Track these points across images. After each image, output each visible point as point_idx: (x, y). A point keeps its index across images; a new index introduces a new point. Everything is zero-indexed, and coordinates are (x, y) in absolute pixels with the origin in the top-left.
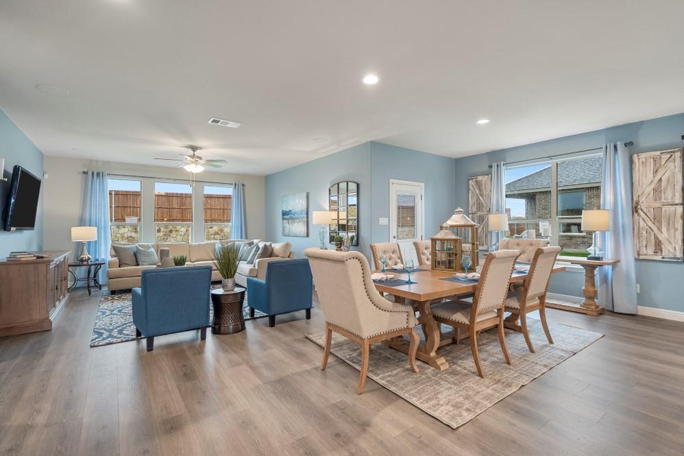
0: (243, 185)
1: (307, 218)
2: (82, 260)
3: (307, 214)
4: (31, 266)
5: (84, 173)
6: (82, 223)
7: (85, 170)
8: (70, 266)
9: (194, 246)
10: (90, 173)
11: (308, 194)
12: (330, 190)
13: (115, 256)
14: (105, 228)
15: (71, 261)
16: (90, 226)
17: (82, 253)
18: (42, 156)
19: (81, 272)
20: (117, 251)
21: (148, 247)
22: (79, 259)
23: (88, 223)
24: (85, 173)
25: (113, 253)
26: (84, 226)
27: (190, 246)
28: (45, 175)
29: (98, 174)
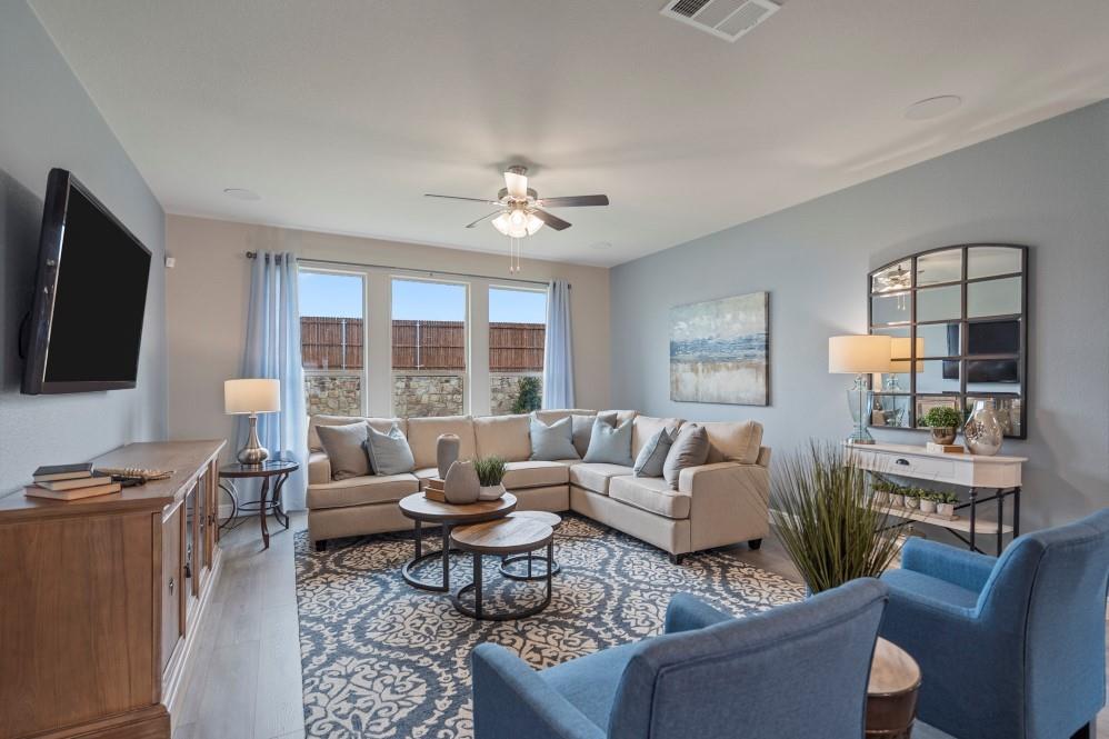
0: (569, 287)
1: (767, 357)
2: (249, 462)
3: (767, 347)
4: (97, 519)
5: (250, 255)
6: (246, 371)
7: (252, 251)
8: (222, 475)
9: (485, 425)
10: (262, 257)
11: (768, 296)
12: (870, 278)
13: (320, 450)
14: (294, 383)
15: (224, 465)
16: (263, 377)
17: (249, 442)
18: (161, 215)
19: (245, 490)
20: (325, 439)
21: (388, 427)
22: (242, 457)
23: (258, 370)
24: (252, 256)
25: (317, 442)
26: (251, 377)
27: (474, 423)
28: (168, 259)
29: (278, 260)
